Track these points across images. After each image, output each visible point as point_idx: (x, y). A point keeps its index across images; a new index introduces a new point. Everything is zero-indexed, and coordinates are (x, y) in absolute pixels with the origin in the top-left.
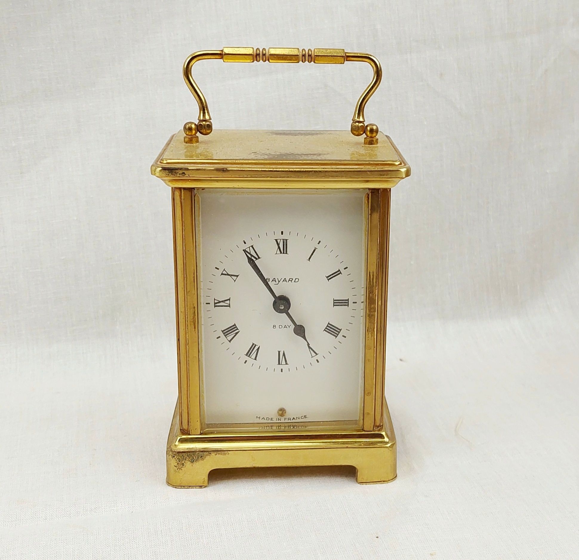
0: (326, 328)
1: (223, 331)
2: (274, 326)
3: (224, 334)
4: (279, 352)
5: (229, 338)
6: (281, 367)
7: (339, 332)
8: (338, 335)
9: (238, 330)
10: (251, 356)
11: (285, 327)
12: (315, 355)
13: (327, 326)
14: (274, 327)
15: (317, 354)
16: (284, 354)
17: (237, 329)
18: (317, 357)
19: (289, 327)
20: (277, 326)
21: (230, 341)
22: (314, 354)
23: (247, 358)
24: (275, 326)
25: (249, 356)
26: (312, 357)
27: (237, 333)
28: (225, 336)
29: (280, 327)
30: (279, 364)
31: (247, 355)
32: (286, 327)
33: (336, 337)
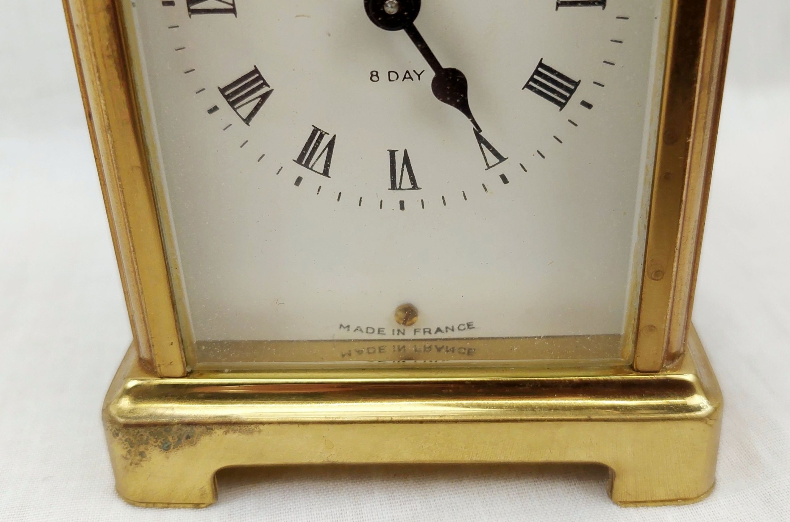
0: (532, 79)
1: (222, 91)
2: (374, 73)
3: (227, 97)
4: (392, 153)
5: (245, 111)
6: (398, 195)
7: (571, 92)
8: (567, 99)
9: (269, 86)
10: (313, 166)
11: (407, 76)
12: (498, 161)
13: (537, 72)
14: (375, 78)
15: (501, 159)
16: (406, 161)
17: (265, 84)
18: (503, 168)
19: (419, 76)
20: (383, 76)
21: (247, 120)
22: (492, 159)
23: (301, 171)
24: (377, 75)
25: (306, 165)
26: (489, 168)
27: (264, 97)
28: (232, 104)
29: (391, 79)
30: (393, 186)
31: (299, 161)
32: (410, 78)
33: (562, 106)
